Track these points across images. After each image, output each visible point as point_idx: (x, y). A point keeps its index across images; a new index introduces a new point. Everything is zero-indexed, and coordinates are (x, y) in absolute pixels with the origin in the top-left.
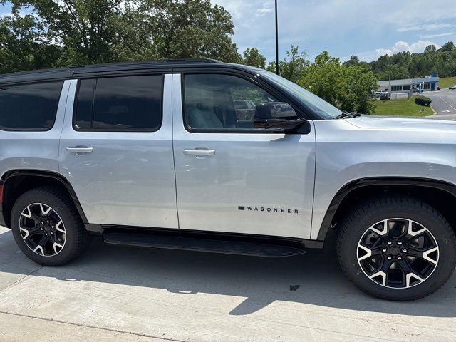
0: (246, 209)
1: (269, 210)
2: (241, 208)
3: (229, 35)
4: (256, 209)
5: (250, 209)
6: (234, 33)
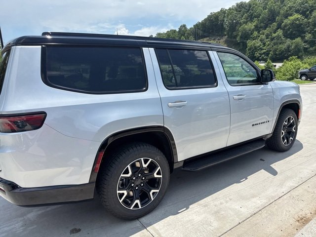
1: (261, 123)
4: (258, 124)
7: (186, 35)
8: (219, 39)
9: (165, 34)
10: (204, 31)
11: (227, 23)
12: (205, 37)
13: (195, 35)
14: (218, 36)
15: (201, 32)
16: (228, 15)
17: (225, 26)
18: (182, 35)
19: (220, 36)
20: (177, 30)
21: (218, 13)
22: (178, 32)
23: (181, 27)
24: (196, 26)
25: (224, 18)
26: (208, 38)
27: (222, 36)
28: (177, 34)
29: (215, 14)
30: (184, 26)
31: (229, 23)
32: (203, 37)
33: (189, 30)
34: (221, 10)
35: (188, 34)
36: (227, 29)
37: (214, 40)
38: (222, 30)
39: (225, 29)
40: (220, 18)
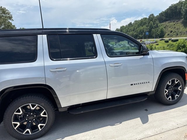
0: (133, 84)
1: (141, 83)
2: (132, 85)
3: (10, 21)
4: (137, 84)
5: (135, 84)
6: (13, 20)
7: (153, 20)
8: (177, 21)
9: (140, 21)
10: (167, 17)
11: (183, 10)
12: (167, 20)
13: (160, 20)
14: (176, 19)
15: (164, 18)
16: (184, 4)
17: (182, 12)
18: (151, 21)
19: (178, 19)
20: (148, 17)
21: (177, 4)
22: (148, 19)
23: (150, 15)
24: (161, 14)
25: (181, 6)
26: (169, 21)
27: (179, 19)
28: (147, 20)
29: (175, 5)
30: (152, 15)
31: (185, 10)
32: (165, 21)
33: (156, 17)
34: (179, 2)
35: (155, 19)
36: (184, 14)
37: (174, 22)
38: (179, 15)
39: (182, 14)
40: (179, 7)
